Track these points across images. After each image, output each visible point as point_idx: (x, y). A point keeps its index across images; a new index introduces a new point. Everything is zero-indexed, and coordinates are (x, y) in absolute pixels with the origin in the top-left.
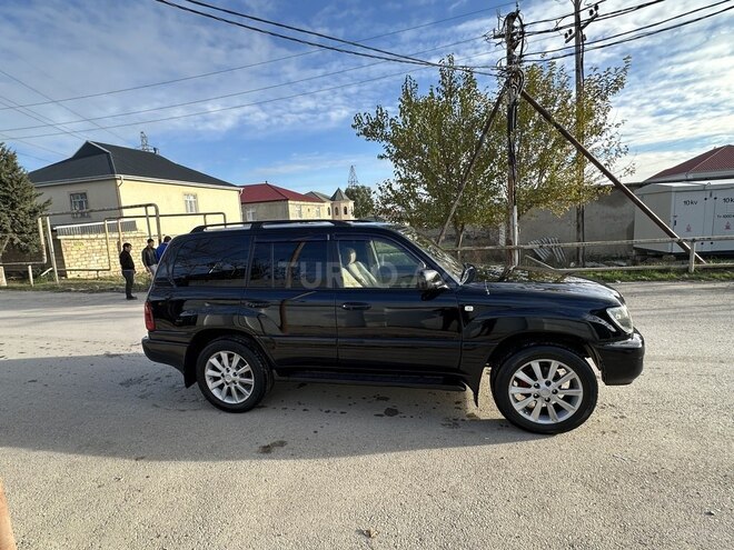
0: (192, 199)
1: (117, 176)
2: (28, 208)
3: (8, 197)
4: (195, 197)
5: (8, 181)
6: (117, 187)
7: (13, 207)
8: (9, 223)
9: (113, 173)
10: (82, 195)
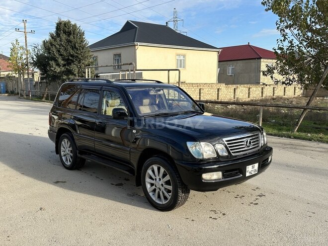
0: (182, 58)
1: (136, 43)
2: (86, 63)
3: (77, 57)
4: (184, 56)
5: (78, 48)
6: (135, 50)
7: (79, 62)
8: (77, 70)
9: (134, 41)
10: (119, 55)
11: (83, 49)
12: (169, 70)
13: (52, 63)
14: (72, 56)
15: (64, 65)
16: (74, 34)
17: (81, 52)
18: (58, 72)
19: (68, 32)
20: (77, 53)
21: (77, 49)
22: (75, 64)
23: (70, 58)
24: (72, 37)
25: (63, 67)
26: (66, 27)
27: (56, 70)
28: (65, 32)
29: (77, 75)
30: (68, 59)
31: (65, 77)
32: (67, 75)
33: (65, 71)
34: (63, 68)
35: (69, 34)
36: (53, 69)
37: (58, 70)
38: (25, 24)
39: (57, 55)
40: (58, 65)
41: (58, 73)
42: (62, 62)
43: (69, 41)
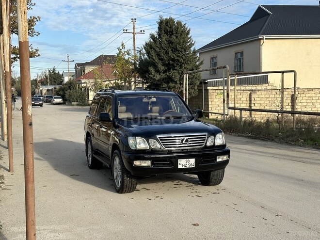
1: (260, 37)
6: (260, 46)
9: (258, 34)
10: (242, 53)
11: (185, 51)
12: (283, 72)
13: (151, 69)
14: (173, 60)
15: (165, 72)
16: (176, 33)
17: (184, 55)
18: (157, 79)
19: (170, 32)
20: (178, 56)
21: (179, 51)
22: (176, 70)
23: (171, 62)
24: (174, 37)
25: (163, 73)
26: (167, 26)
27: (155, 77)
28: (166, 32)
29: (178, 82)
30: (169, 64)
31: (165, 85)
32: (167, 83)
33: (166, 78)
34: (164, 75)
35: (170, 33)
36: (151, 76)
37: (158, 77)
38: (134, 24)
39: (157, 60)
40: (158, 71)
41: (158, 81)
42: (161, 68)
43: (170, 43)
